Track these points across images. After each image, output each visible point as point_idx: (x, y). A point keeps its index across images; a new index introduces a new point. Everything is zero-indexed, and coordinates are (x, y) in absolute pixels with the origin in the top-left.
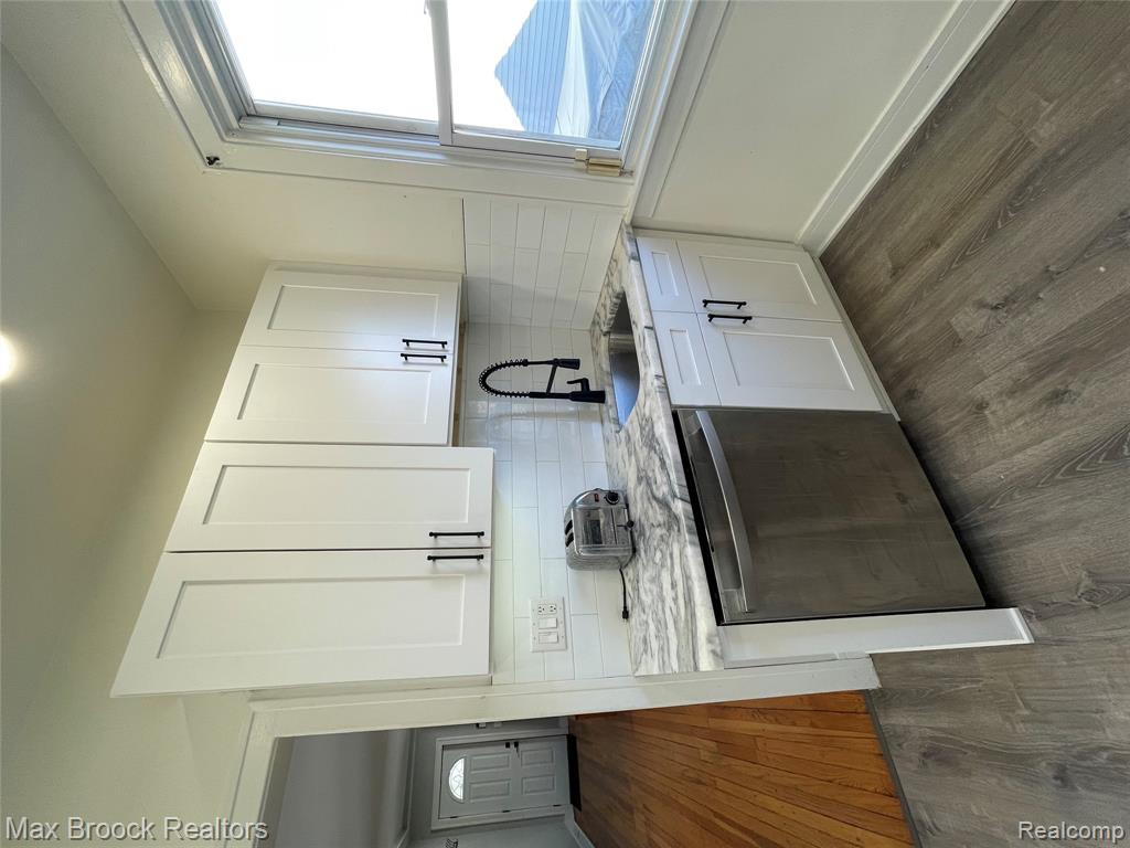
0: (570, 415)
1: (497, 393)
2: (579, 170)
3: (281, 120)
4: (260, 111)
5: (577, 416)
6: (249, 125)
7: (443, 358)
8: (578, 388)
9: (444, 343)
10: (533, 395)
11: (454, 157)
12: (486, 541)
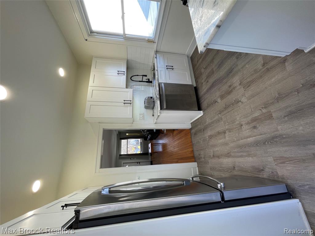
0: (146, 85)
1: (133, 81)
2: (147, 42)
3: (97, 33)
4: (94, 32)
5: (148, 85)
6: (92, 34)
7: (124, 74)
8: (147, 80)
9: (124, 72)
10: (140, 81)
11: (125, 40)
12: (132, 102)
